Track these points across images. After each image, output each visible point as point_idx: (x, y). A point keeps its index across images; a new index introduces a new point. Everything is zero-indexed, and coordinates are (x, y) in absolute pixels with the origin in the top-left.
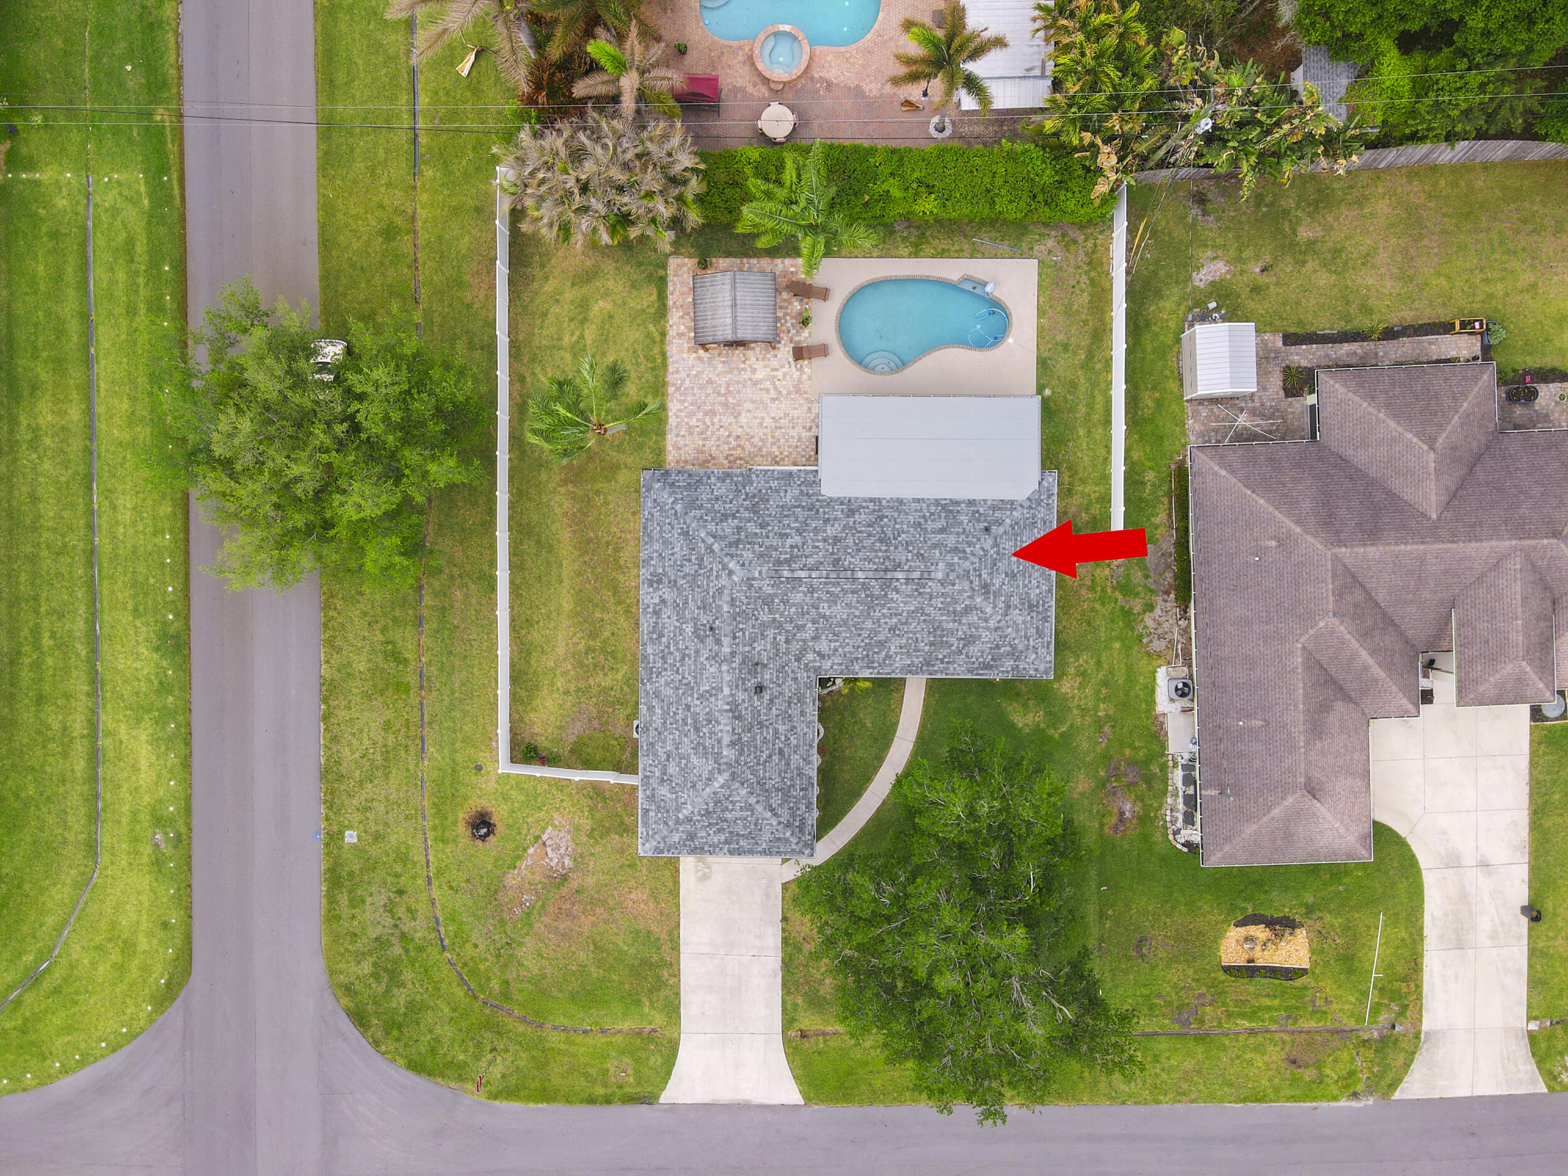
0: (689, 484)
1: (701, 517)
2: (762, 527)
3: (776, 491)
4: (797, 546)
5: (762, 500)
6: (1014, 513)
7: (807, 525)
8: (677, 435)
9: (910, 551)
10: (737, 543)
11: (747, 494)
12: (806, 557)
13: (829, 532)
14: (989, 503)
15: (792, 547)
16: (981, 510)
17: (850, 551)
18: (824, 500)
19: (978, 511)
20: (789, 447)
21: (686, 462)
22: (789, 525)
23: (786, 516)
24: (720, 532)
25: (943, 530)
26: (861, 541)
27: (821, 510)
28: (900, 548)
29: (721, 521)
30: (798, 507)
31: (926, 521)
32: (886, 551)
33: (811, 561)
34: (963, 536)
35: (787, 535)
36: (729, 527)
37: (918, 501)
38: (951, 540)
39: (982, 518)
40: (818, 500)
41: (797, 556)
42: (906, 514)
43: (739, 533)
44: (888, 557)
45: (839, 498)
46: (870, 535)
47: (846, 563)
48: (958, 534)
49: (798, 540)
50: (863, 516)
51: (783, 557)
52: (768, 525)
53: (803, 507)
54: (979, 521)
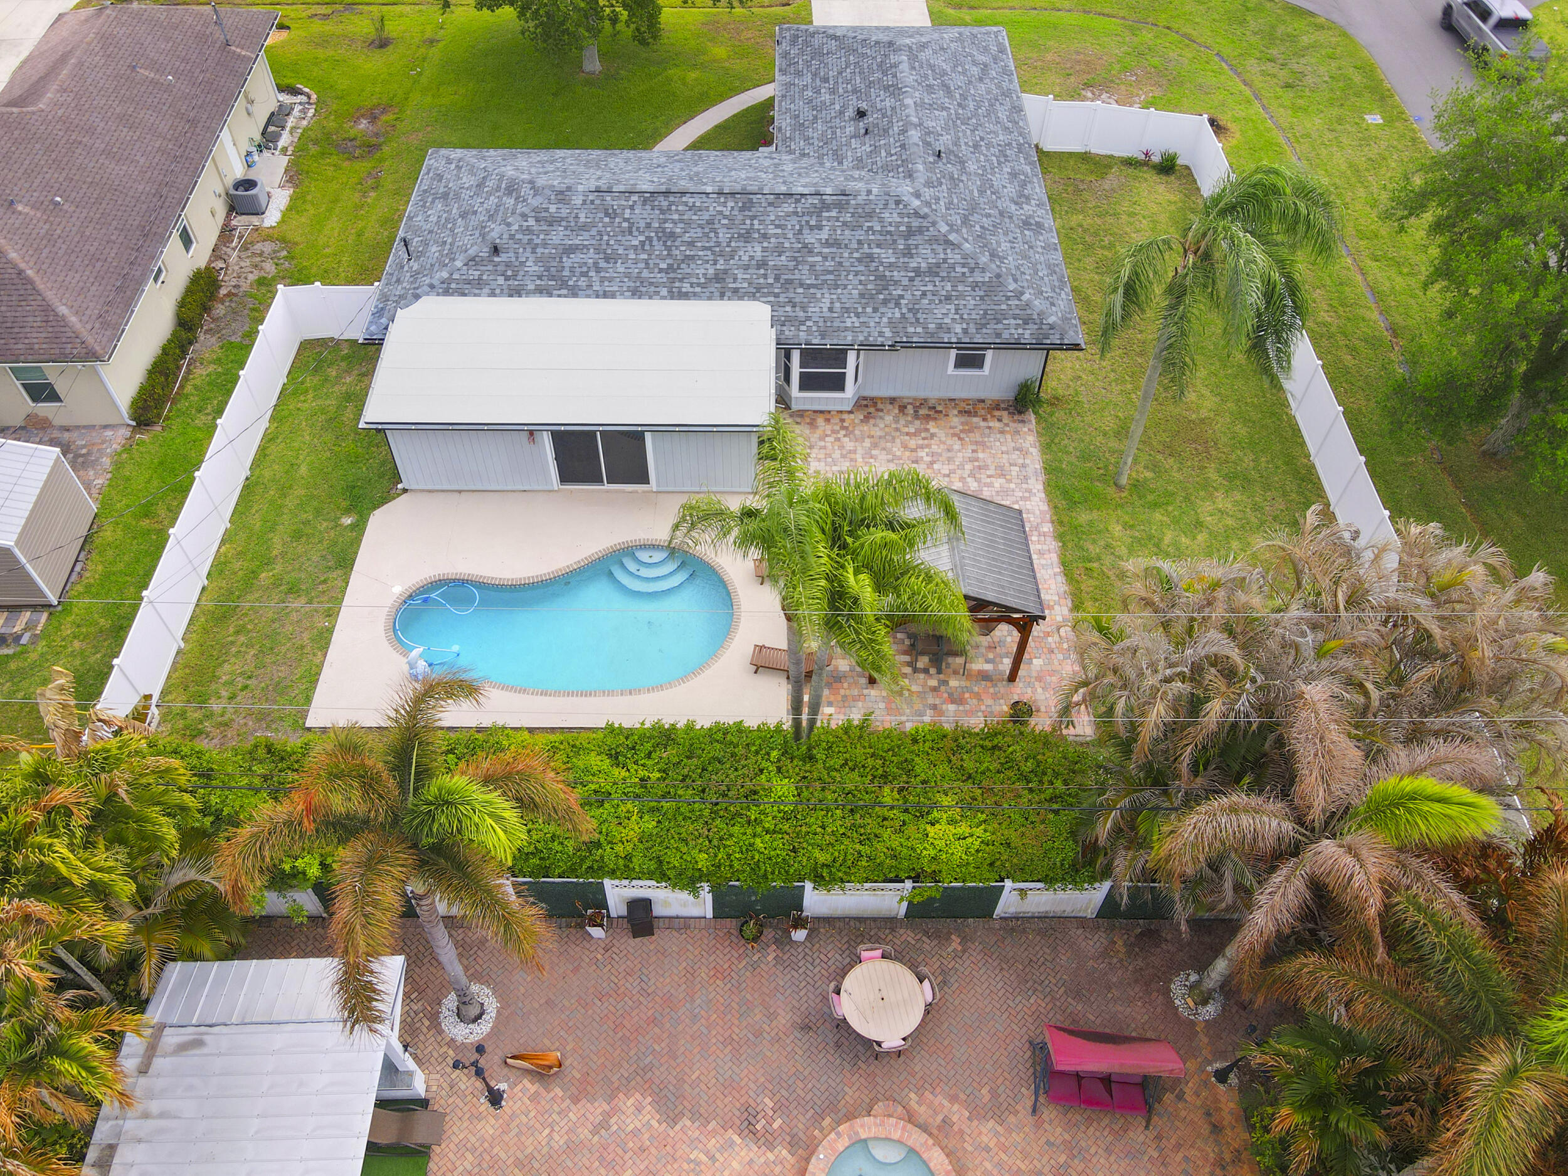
0: (999, 322)
1: (972, 271)
2: (870, 257)
3: (847, 310)
4: (811, 228)
5: (872, 297)
6: (445, 275)
7: (795, 259)
8: (1024, 466)
9: (625, 220)
10: (910, 233)
11: (898, 305)
12: (796, 213)
13: (758, 249)
14: (486, 290)
15: (820, 227)
16: (501, 280)
17: (725, 222)
18: (765, 295)
19: (507, 279)
20: (825, 448)
21: (1002, 432)
22: (825, 258)
23: (830, 272)
24: (940, 249)
25: (570, 250)
26: (706, 235)
27: (771, 281)
28: (642, 225)
29: (938, 265)
30: (810, 286)
31: (596, 264)
32: (665, 221)
33: (788, 207)
34: (537, 241)
35: (827, 244)
36: (924, 257)
37: (605, 295)
38: (558, 236)
39: (501, 268)
40: (777, 296)
41: (810, 214)
42: (628, 275)
43: (908, 247)
44: (662, 212)
45: (741, 298)
46: (691, 244)
47: (730, 204)
48: (545, 245)
49: (810, 238)
50: (701, 271)
51: (834, 214)
52: (859, 260)
53: (801, 285)
54: (508, 265)
